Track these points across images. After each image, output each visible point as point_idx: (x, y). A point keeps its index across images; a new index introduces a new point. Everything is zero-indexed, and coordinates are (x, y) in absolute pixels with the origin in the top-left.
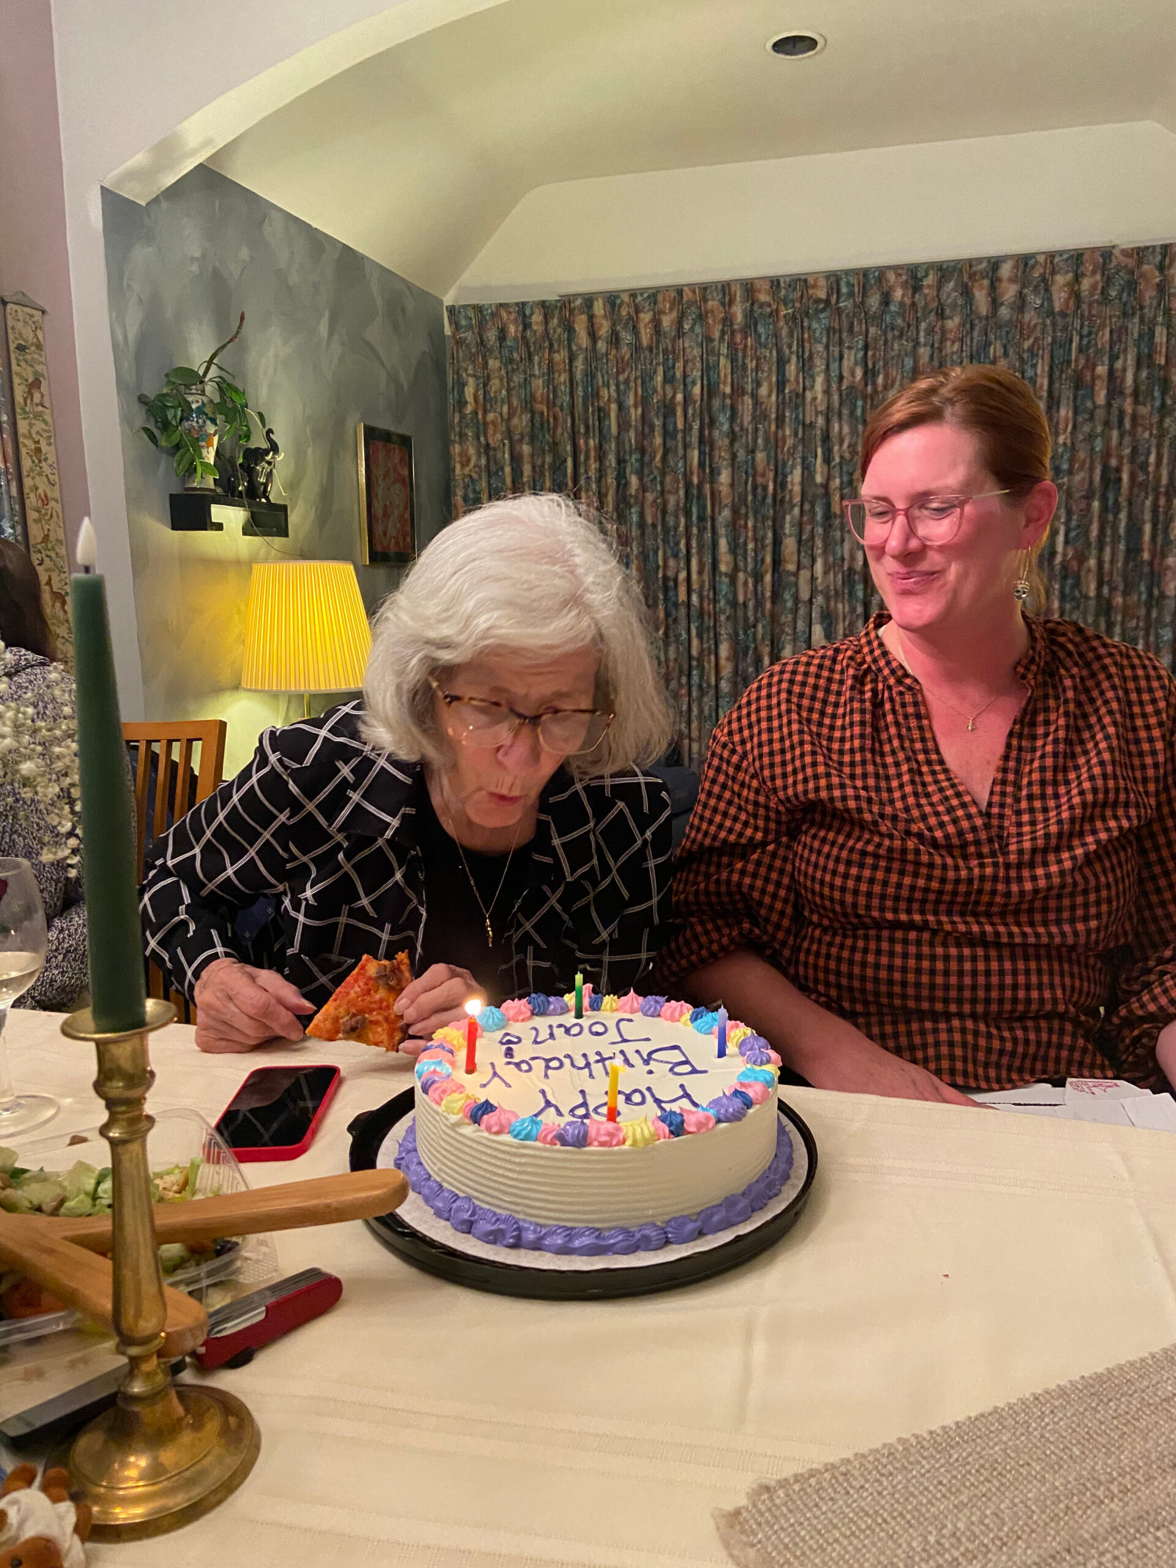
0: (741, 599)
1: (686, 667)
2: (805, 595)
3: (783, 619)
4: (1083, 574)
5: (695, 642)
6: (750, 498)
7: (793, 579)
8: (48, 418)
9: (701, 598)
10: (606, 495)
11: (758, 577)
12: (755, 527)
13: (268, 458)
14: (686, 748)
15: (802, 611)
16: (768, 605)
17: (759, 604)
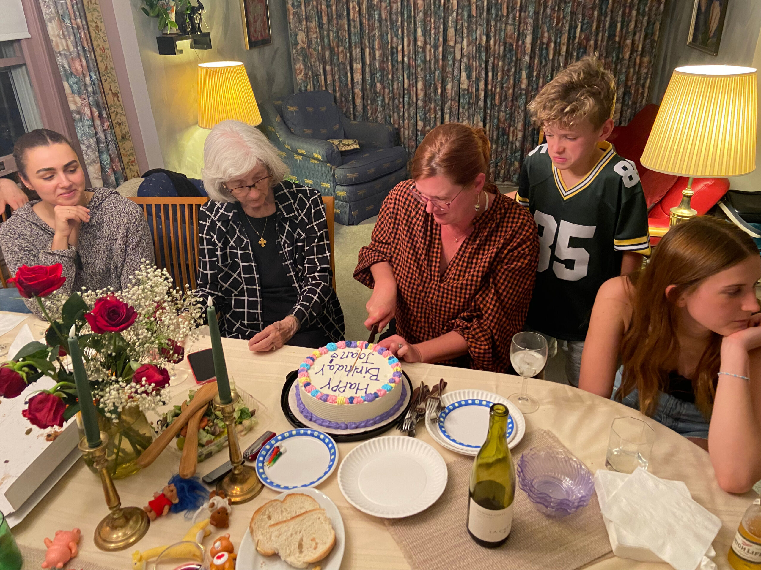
0: (428, 59)
1: (402, 94)
2: (458, 57)
3: (447, 70)
4: (588, 47)
5: (406, 81)
6: (432, 7)
7: (452, 49)
8: (99, 9)
9: (409, 59)
10: (362, 4)
11: (436, 47)
12: (435, 22)
13: (200, 12)
14: (402, 133)
15: (457, 65)
16: (441, 63)
17: (436, 61)
